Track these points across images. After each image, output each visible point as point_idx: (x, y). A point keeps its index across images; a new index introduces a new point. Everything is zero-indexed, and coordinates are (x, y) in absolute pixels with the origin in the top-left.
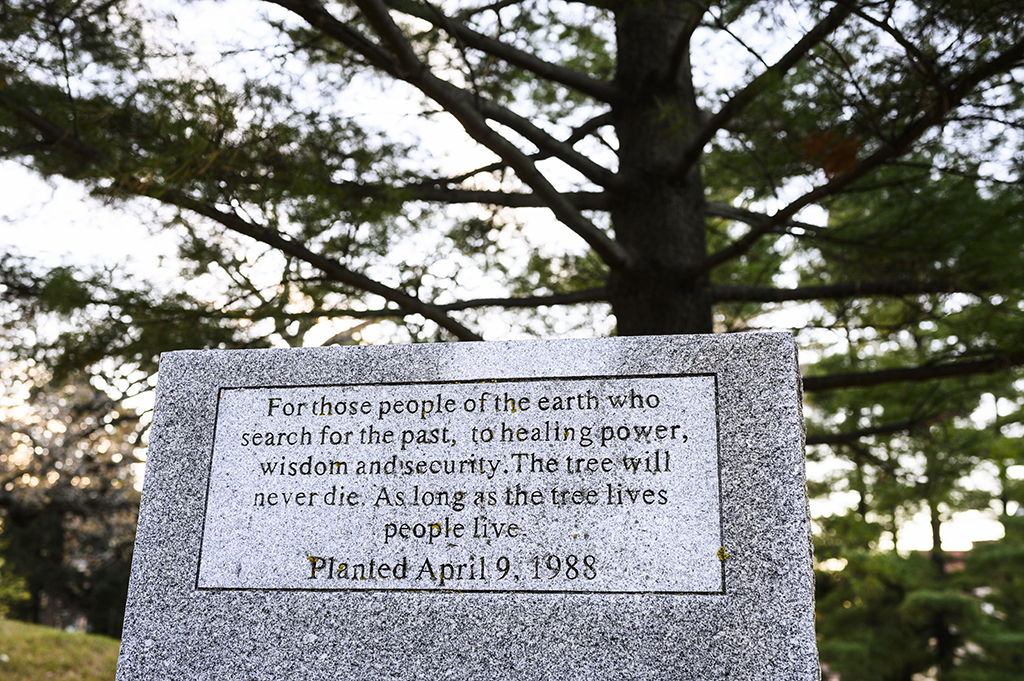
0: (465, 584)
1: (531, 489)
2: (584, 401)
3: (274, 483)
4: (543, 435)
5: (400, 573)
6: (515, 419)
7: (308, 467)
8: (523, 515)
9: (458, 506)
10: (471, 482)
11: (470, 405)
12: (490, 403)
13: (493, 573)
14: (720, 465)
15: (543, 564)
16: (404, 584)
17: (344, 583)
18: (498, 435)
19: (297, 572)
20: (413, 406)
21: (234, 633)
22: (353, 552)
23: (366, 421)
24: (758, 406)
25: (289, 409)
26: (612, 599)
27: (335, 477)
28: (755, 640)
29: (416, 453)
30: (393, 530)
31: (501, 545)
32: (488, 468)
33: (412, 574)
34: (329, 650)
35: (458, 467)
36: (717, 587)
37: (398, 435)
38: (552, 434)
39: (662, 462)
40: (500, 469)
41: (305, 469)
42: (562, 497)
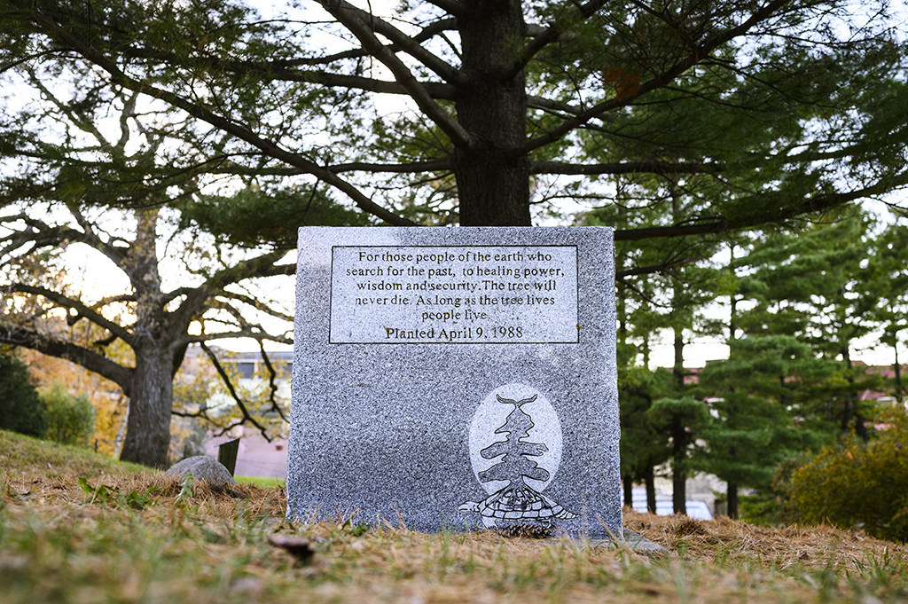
0: (462, 340)
1: (492, 297)
2: (516, 256)
3: (365, 293)
4: (497, 273)
5: (430, 335)
6: (484, 265)
7: (382, 286)
8: (488, 309)
9: (457, 305)
10: (463, 294)
11: (462, 258)
12: (471, 257)
13: (475, 335)
14: (578, 287)
15: (498, 331)
16: (433, 340)
17: (404, 340)
18: (475, 272)
19: (381, 335)
20: (433, 258)
21: (350, 363)
22: (408, 326)
23: (410, 264)
24: (595, 261)
25: (370, 257)
26: (529, 346)
27: (396, 291)
28: (591, 362)
29: (436, 280)
30: (426, 316)
31: (478, 323)
32: (471, 288)
33: (436, 336)
34: (398, 370)
35: (456, 287)
36: (576, 340)
37: (426, 271)
38: (501, 272)
39: (552, 286)
40: (477, 288)
41: (381, 287)
42: (506, 301)
